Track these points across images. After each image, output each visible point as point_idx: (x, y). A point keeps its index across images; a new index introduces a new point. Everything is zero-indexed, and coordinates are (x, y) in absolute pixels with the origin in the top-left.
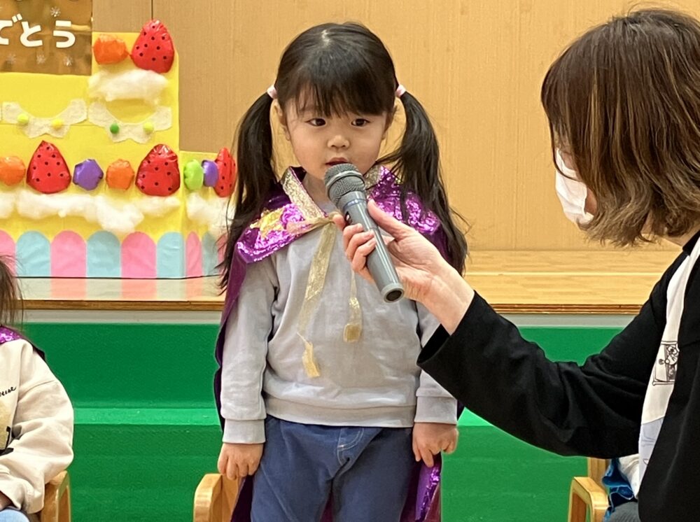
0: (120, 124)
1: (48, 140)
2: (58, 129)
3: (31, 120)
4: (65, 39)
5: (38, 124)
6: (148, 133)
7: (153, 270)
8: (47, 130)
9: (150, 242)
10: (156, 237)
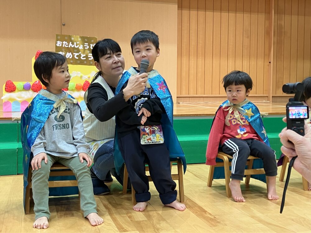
1: (87, 80)
2: (89, 78)
3: (83, 76)
4: (91, 58)
5: (85, 77)
8: (87, 78)
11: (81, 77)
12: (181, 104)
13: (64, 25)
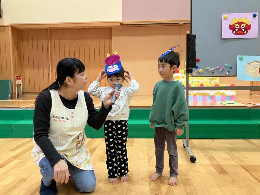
0: (211, 81)
1: (202, 83)
2: (203, 82)
5: (201, 81)
6: (215, 82)
7: (216, 100)
9: (215, 96)
10: (216, 96)
11: (198, 82)
12: (253, 95)
13: (182, 51)
